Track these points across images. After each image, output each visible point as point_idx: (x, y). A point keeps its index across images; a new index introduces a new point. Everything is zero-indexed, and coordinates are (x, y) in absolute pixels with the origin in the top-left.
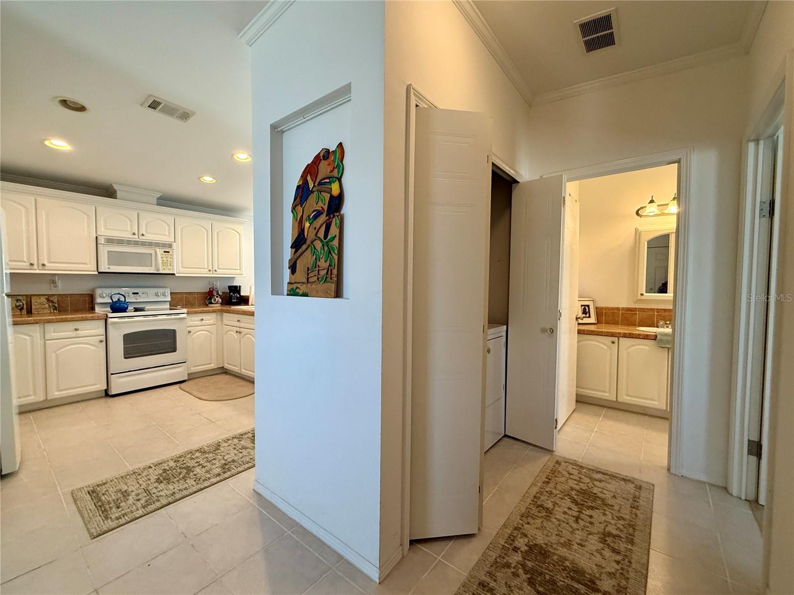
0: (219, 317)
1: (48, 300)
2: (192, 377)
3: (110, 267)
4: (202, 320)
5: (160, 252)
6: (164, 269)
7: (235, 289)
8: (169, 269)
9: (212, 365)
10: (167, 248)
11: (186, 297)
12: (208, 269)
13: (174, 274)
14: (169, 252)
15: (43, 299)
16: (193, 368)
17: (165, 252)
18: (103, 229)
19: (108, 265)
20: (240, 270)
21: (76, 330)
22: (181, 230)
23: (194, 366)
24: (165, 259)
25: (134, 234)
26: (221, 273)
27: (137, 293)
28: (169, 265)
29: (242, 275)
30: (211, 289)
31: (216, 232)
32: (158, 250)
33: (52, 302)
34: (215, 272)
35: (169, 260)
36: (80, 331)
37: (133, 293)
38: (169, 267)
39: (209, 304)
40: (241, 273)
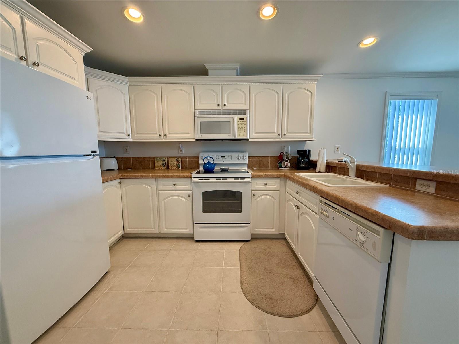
0: (283, 182)
1: (177, 160)
2: (255, 238)
3: (202, 135)
4: (266, 184)
5: (236, 119)
6: (239, 135)
7: (305, 154)
8: (244, 135)
9: (274, 230)
10: (242, 114)
11: (261, 160)
12: (277, 133)
13: (248, 140)
14: (243, 119)
15: (174, 160)
16: (256, 230)
17: (240, 119)
18: (198, 104)
19: (201, 134)
20: (310, 133)
21: (174, 185)
22: (255, 96)
23: (258, 228)
24: (240, 126)
25: (218, 105)
26: (291, 137)
27: (225, 157)
28: (243, 130)
29: (312, 138)
30: (282, 154)
31: (287, 94)
32: (235, 118)
33: (179, 162)
34: (284, 137)
35: (244, 126)
36: (176, 186)
37: (222, 157)
38: (243, 133)
39: (280, 167)
40: (311, 137)
